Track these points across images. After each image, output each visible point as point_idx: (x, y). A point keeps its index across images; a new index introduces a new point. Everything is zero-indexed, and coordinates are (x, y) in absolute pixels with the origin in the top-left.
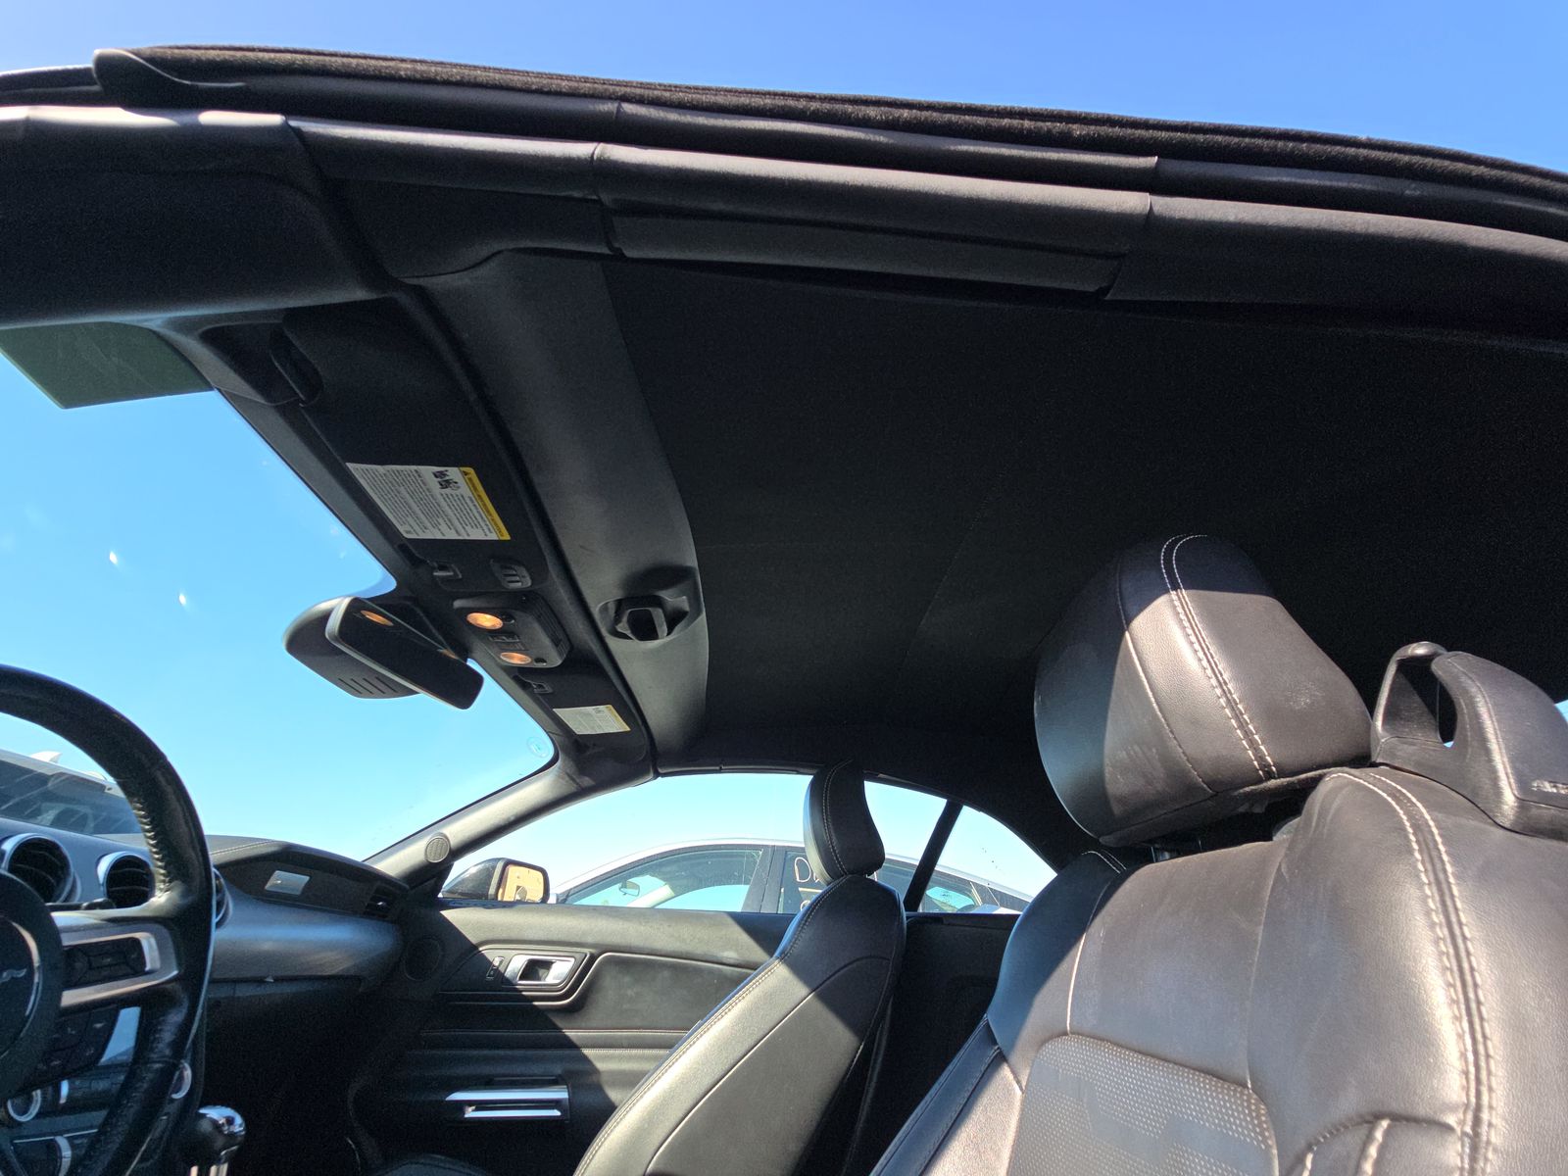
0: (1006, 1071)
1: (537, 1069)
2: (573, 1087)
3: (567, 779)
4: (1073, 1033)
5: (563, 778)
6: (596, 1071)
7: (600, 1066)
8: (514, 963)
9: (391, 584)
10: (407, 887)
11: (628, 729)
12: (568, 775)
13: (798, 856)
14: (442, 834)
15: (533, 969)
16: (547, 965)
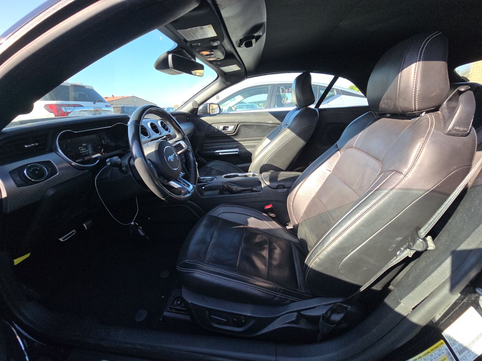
0: (339, 152)
1: (231, 146)
2: (239, 148)
3: (223, 83)
4: (354, 147)
5: (222, 83)
6: (243, 145)
7: (243, 144)
8: (221, 128)
9: (176, 45)
10: (191, 114)
11: (240, 69)
12: (224, 82)
13: (282, 86)
14: (195, 101)
15: (224, 128)
16: (228, 127)
